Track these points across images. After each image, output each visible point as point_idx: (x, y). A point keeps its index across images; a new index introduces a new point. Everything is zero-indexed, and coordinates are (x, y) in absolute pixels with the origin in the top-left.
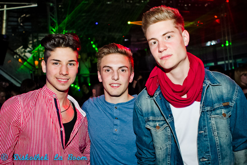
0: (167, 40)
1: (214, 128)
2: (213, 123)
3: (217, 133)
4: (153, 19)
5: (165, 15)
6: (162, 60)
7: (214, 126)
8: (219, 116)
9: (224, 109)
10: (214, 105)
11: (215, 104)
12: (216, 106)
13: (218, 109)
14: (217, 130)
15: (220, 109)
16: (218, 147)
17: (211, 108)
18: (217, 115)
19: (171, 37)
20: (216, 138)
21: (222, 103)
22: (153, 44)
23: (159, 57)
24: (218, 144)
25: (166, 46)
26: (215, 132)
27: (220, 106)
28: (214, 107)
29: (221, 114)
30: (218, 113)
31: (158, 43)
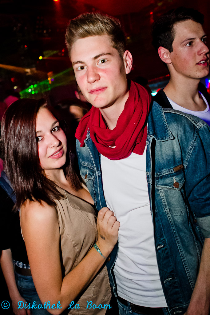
0: (100, 66)
1: (165, 202)
2: (163, 196)
3: (168, 209)
4: (81, 31)
5: (100, 27)
6: (92, 94)
7: (164, 199)
8: (169, 187)
9: (176, 176)
10: (162, 171)
11: (163, 169)
12: (165, 172)
13: (167, 176)
14: (168, 205)
15: (171, 176)
16: (172, 227)
17: (158, 174)
18: (165, 187)
19: (106, 61)
20: (169, 215)
21: (173, 168)
22: (79, 69)
23: (88, 90)
24: (171, 223)
25: (99, 75)
26: (166, 208)
27: (171, 172)
28: (162, 174)
29: (172, 184)
30: (167, 183)
31: (86, 69)
